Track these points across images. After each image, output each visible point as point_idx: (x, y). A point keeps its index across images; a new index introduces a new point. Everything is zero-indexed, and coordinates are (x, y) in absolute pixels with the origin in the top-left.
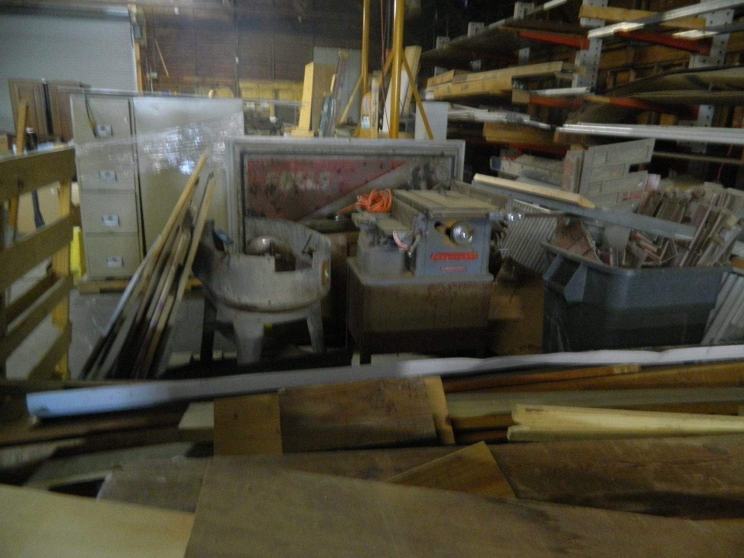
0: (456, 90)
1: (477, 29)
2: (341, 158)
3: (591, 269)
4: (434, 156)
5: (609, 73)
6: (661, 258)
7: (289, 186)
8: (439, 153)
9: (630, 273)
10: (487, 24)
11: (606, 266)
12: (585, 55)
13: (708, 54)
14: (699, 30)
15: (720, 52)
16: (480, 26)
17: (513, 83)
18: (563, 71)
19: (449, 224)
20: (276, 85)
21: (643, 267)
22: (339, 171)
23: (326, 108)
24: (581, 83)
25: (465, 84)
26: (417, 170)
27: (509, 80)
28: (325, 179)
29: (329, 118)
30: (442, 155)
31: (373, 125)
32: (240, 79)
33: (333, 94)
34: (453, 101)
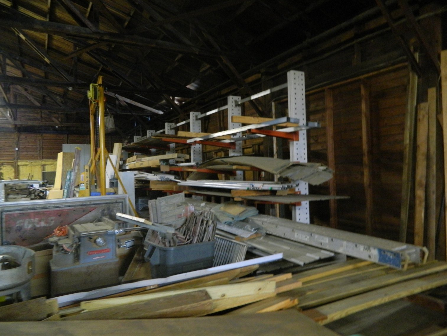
0: (138, 165)
1: (152, 133)
2: (61, 209)
3: (161, 249)
4: (112, 203)
5: (214, 153)
6: (186, 240)
7: (30, 226)
8: (114, 201)
9: (172, 249)
10: (156, 131)
11: (165, 247)
12: (194, 148)
13: (235, 149)
14: (229, 139)
15: (240, 148)
16: (153, 131)
17: (160, 163)
18: (178, 157)
19: (95, 237)
20: (43, 162)
21: (178, 245)
22: (60, 216)
23: (68, 177)
24: (195, 160)
25: (141, 163)
26: (104, 210)
27: (158, 161)
28: (52, 220)
29: (70, 182)
30: (116, 202)
31: (87, 188)
32: (19, 160)
33: (72, 170)
34: (140, 169)
